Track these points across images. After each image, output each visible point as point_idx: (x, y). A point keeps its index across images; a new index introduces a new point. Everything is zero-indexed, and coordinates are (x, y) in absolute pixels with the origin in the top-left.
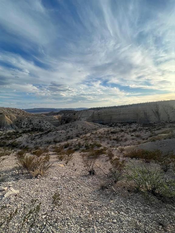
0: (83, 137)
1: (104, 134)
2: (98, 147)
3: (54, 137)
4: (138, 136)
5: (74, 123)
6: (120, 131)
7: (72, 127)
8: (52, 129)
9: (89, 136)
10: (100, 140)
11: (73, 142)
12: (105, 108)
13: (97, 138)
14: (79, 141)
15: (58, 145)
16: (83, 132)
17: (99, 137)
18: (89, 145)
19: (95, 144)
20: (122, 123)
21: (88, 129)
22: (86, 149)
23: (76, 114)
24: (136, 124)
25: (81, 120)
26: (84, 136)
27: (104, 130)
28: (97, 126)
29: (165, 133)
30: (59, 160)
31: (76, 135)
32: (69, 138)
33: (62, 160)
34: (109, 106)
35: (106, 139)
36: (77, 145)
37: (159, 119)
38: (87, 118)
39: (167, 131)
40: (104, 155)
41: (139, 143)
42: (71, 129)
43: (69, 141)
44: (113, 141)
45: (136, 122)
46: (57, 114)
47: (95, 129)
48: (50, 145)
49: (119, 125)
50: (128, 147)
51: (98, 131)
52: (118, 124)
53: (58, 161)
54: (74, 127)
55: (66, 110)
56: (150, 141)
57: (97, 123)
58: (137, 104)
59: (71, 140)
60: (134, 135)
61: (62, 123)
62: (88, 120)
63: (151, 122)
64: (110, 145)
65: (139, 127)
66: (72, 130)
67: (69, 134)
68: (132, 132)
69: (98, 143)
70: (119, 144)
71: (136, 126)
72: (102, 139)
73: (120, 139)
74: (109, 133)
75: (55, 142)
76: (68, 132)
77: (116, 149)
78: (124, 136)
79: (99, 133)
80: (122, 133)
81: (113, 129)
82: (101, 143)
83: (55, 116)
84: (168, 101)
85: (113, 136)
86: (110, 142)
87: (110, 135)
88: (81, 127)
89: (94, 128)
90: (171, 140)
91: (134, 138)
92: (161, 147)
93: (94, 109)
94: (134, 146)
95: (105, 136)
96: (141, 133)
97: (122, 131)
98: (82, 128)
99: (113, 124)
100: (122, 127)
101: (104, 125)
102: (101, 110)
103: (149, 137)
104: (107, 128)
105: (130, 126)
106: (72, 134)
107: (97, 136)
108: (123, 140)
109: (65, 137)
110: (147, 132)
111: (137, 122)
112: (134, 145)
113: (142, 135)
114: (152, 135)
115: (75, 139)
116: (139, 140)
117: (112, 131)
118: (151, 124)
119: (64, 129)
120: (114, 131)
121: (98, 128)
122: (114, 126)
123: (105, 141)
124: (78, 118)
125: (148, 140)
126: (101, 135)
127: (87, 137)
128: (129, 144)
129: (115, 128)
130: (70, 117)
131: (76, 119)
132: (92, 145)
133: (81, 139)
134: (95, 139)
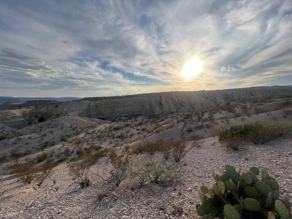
0: (74, 141)
1: (105, 132)
2: (97, 150)
3: (13, 148)
4: (143, 130)
5: (55, 120)
6: (125, 126)
7: (53, 127)
8: (6, 135)
9: (83, 138)
10: (99, 140)
11: (55, 150)
12: (105, 98)
13: (94, 138)
14: (65, 147)
15: (22, 160)
16: (72, 132)
17: (98, 137)
18: (83, 150)
19: (93, 147)
20: (126, 116)
21: (80, 128)
22: (78, 156)
23: (60, 106)
24: (142, 117)
25: (69, 115)
26: (74, 138)
27: (104, 126)
28: (94, 123)
29: (167, 124)
30: (23, 184)
31: (60, 139)
32: (46, 145)
33: (29, 183)
34: (110, 96)
35: (108, 138)
36: (63, 153)
37: (163, 110)
38: (80, 112)
39: (168, 121)
40: (104, 158)
41: (145, 137)
42: (50, 129)
43: (48, 150)
44: (116, 139)
45: (142, 115)
46: (20, 107)
47: (93, 127)
48: (3, 163)
49: (124, 118)
50: (134, 143)
51: (96, 128)
52: (122, 118)
53: (21, 186)
54: (56, 126)
55: (40, 101)
56: (155, 133)
57: (94, 118)
58: (142, 94)
59: (52, 148)
60: (140, 129)
61: (31, 123)
62: (80, 115)
64: (113, 145)
65: (145, 120)
66: (51, 132)
67: (46, 139)
68: (138, 126)
69: (97, 145)
70: (124, 142)
71: (142, 118)
72: (102, 139)
73: (125, 135)
74: (111, 129)
75: (16, 156)
76: (45, 135)
77: (120, 148)
78: (130, 131)
79: (98, 131)
80: (128, 129)
81: (116, 125)
82: (101, 144)
83: (13, 111)
84: (169, 92)
85: (117, 133)
86: (113, 141)
87: (113, 132)
88: (69, 125)
89: (91, 125)
90: (172, 129)
91: (140, 133)
92: (164, 137)
93: (90, 99)
94: (140, 141)
95: (106, 134)
96: (147, 126)
97: (127, 125)
98: (71, 127)
99: (116, 118)
100: (128, 121)
101: (105, 120)
102: (100, 101)
103: (154, 129)
104: (109, 124)
105: (136, 119)
106: (53, 138)
107: (94, 136)
108: (129, 136)
109: (39, 144)
110: (152, 124)
111: (143, 115)
112: (140, 139)
113: (148, 128)
114: (157, 126)
115: (58, 144)
116: (145, 134)
117: (115, 127)
118: (156, 115)
119: (36, 132)
120: (118, 126)
121: (96, 124)
122: (118, 120)
123: (106, 141)
124: (64, 113)
125: (153, 133)
126: (101, 134)
127: (79, 138)
128: (135, 139)
129: (119, 123)
130: (48, 111)
131: (60, 114)
132: (88, 148)
133: (70, 143)
134: (92, 139)
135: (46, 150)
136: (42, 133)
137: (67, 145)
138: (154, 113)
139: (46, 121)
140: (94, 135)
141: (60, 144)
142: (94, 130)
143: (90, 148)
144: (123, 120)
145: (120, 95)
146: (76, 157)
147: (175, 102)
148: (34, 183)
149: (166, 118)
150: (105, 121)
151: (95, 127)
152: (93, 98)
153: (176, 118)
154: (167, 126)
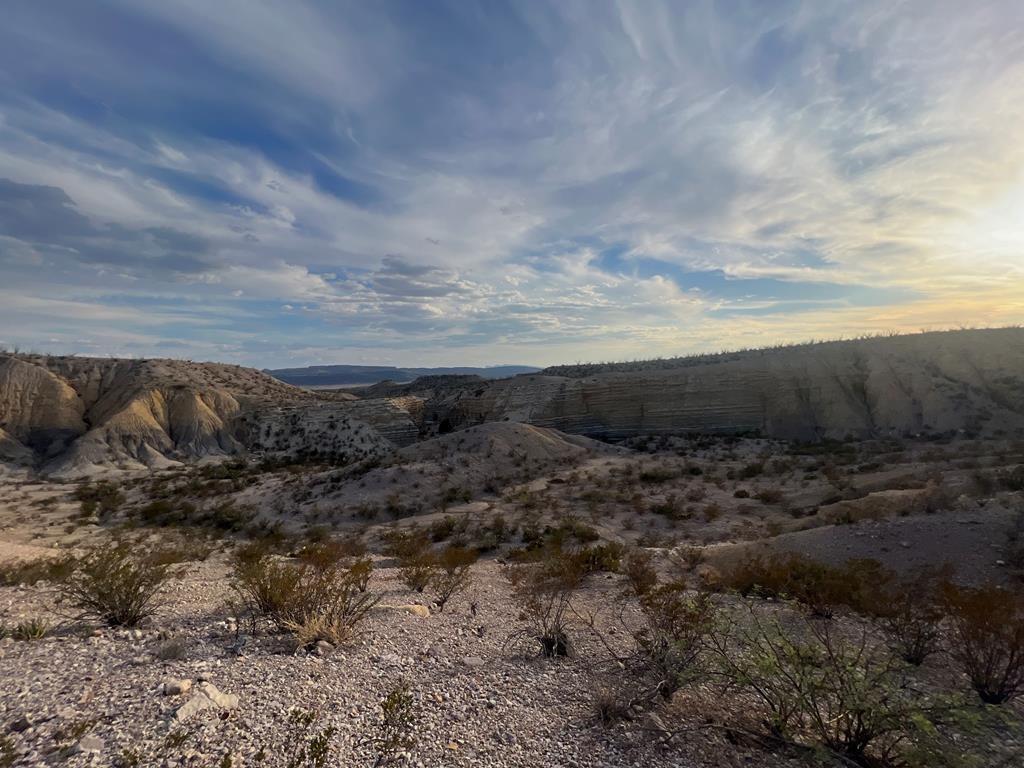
0: (517, 497)
1: (611, 484)
2: (583, 542)
3: (389, 492)
4: (768, 499)
5: (475, 431)
6: (684, 472)
7: (469, 451)
8: (381, 457)
9: (542, 492)
10: (591, 509)
11: (471, 515)
12: (612, 367)
13: (576, 499)
14: (496, 511)
15: (404, 526)
16: (514, 470)
17: (587, 497)
18: (541, 531)
19: (570, 528)
20: (691, 436)
21: (536, 461)
22: (529, 549)
23: (487, 393)
24: (758, 443)
25: (507, 419)
26: (519, 488)
27: (608, 464)
28: (577, 448)
29: (904, 487)
30: (407, 588)
31: (483, 486)
32: (451, 498)
33: (420, 590)
34: (631, 360)
35: (620, 506)
36: (487, 529)
37: (872, 420)
38: (535, 410)
39: (912, 476)
40: (610, 578)
41: (775, 529)
42: (463, 455)
43: (456, 512)
44: (649, 517)
45: (756, 435)
46: (406, 391)
47: (571, 461)
48: (373, 525)
49: (679, 443)
50: (723, 545)
51: (582, 468)
52: (672, 439)
53: (405, 592)
54: (477, 447)
55: (444, 377)
56: (827, 523)
57: (576, 432)
58: (762, 352)
59: (464, 508)
60: (752, 494)
61: (425, 433)
62: (537, 421)
63: (831, 434)
64: (636, 536)
65: (774, 458)
66: (465, 464)
67: (455, 480)
68: (742, 480)
69: (583, 524)
71: (758, 449)
72: (601, 507)
73: (685, 508)
74: (632, 477)
75: (396, 512)
76: (451, 470)
77: (666, 554)
78: (705, 496)
79: (586, 477)
80: (695, 484)
81: (649, 464)
82: (595, 523)
83: (395, 402)
85: (652, 494)
86: (638, 520)
87: (638, 489)
88: (506, 449)
89: (564, 455)
90: (934, 518)
91: (750, 508)
92: (885, 550)
93: (564, 371)
94: (750, 543)
95: (614, 492)
96: (783, 484)
97: (695, 472)
98: (511, 455)
99: (651, 439)
100: (696, 456)
101: (611, 442)
102: (595, 376)
103: (822, 504)
104: (624, 457)
105: (730, 450)
106: (468, 481)
107: (576, 491)
108: (700, 513)
109: (437, 491)
110: (812, 478)
111: (763, 433)
112: (751, 536)
113: (788, 495)
114: (839, 493)
115: (480, 501)
116: (775, 516)
117: (644, 472)
118: (834, 441)
119: (433, 458)
120: (655, 470)
121: (581, 454)
122: (658, 448)
123: (612, 518)
124: (495, 410)
125: (818, 519)
126: (598, 490)
127: (531, 493)
128: (729, 531)
129: (661, 458)
130: (460, 404)
131: (486, 413)
132: (555, 530)
133: (507, 503)
134: (568, 503)
135: (451, 510)
136: (445, 463)
137: (501, 508)
138: (825, 430)
139: (454, 431)
140: (574, 488)
141: (484, 501)
142: (576, 471)
143: (561, 530)
144: (679, 448)
145: (667, 357)
146: (522, 549)
147: (955, 381)
148: (430, 595)
149: (893, 460)
150: (611, 446)
151: (578, 462)
152: (574, 366)
153: (968, 466)
154: (906, 498)
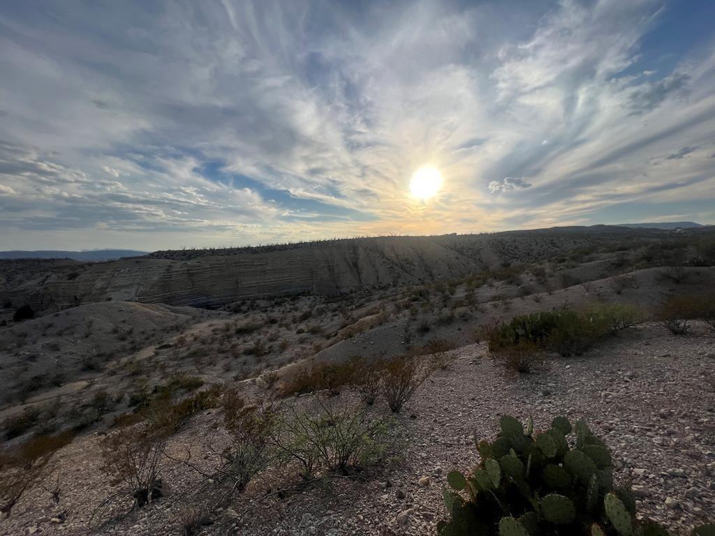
0: (122, 368)
1: (213, 340)
2: (190, 390)
4: (314, 331)
5: (67, 314)
6: (266, 323)
7: (60, 334)
9: (150, 359)
10: (197, 362)
11: (64, 398)
12: (213, 252)
13: (183, 358)
16: (119, 344)
17: (193, 354)
18: (150, 392)
19: (177, 383)
20: (270, 298)
22: (135, 411)
23: (84, 276)
24: (309, 299)
25: (110, 299)
26: (124, 360)
27: (210, 326)
28: (183, 317)
29: (374, 313)
31: (80, 366)
32: (37, 385)
34: (228, 247)
35: (222, 355)
36: (85, 406)
37: (360, 281)
38: (142, 289)
39: (375, 308)
40: (210, 413)
41: (318, 349)
43: (41, 400)
44: (244, 358)
45: (306, 293)
47: (177, 328)
49: (263, 303)
50: (289, 365)
51: (188, 332)
52: (258, 302)
54: (70, 330)
55: (22, 261)
56: (342, 339)
57: (184, 304)
58: (310, 243)
59: (54, 393)
60: (306, 330)
62: (143, 298)
63: (344, 290)
64: (234, 374)
65: (317, 307)
66: (55, 348)
67: (37, 369)
68: (301, 322)
69: (188, 376)
70: (264, 365)
71: (309, 303)
72: (205, 360)
73: (267, 347)
74: (229, 333)
76: (33, 358)
77: (254, 381)
78: (279, 337)
79: (192, 338)
80: (273, 330)
81: (242, 321)
82: (200, 373)
84: (375, 238)
85: (245, 342)
86: (234, 363)
87: (235, 340)
88: (109, 326)
90: (382, 328)
91: (305, 339)
92: (365, 348)
93: (170, 255)
94: (304, 360)
95: (216, 346)
96: (322, 321)
97: (273, 321)
98: (115, 331)
99: (244, 304)
100: (273, 311)
101: (213, 309)
102: (199, 259)
103: (340, 329)
104: (223, 318)
105: (294, 305)
106: (59, 366)
107: (183, 352)
108: (276, 348)
109: (12, 384)
110: (336, 315)
111: (312, 293)
112: (305, 356)
113: (325, 327)
114: (347, 322)
115: (75, 381)
116: (318, 341)
117: (239, 327)
118: (345, 294)
119: (4, 349)
120: (246, 325)
121: (187, 322)
122: (248, 309)
123: (215, 365)
124: (94, 292)
125: (338, 338)
126: (202, 347)
127: (139, 362)
128: (293, 355)
129: (251, 316)
130: (46, 288)
131: (83, 295)
132: (164, 388)
133: (112, 375)
134: (176, 362)
135: (35, 398)
136: (24, 351)
137: (102, 382)
138: (341, 288)
139: (37, 316)
140: (181, 350)
141: (83, 380)
142: (182, 335)
143: (169, 386)
144: (262, 308)
145: (254, 245)
146: (128, 414)
147: (389, 260)
149: (369, 301)
150: (213, 312)
151: (184, 328)
152: (180, 251)
153: (393, 300)
154: (372, 319)
